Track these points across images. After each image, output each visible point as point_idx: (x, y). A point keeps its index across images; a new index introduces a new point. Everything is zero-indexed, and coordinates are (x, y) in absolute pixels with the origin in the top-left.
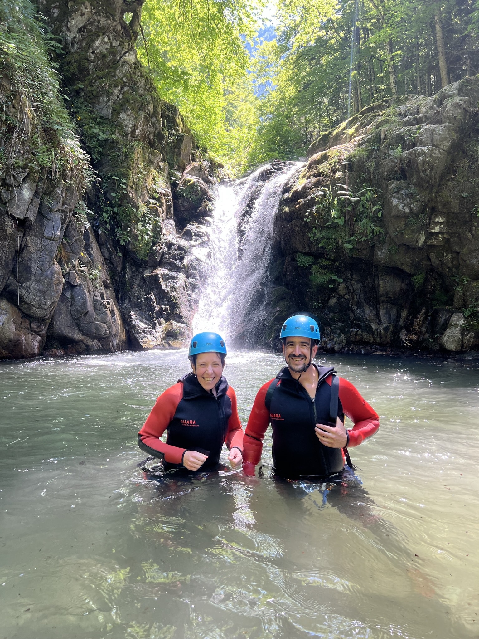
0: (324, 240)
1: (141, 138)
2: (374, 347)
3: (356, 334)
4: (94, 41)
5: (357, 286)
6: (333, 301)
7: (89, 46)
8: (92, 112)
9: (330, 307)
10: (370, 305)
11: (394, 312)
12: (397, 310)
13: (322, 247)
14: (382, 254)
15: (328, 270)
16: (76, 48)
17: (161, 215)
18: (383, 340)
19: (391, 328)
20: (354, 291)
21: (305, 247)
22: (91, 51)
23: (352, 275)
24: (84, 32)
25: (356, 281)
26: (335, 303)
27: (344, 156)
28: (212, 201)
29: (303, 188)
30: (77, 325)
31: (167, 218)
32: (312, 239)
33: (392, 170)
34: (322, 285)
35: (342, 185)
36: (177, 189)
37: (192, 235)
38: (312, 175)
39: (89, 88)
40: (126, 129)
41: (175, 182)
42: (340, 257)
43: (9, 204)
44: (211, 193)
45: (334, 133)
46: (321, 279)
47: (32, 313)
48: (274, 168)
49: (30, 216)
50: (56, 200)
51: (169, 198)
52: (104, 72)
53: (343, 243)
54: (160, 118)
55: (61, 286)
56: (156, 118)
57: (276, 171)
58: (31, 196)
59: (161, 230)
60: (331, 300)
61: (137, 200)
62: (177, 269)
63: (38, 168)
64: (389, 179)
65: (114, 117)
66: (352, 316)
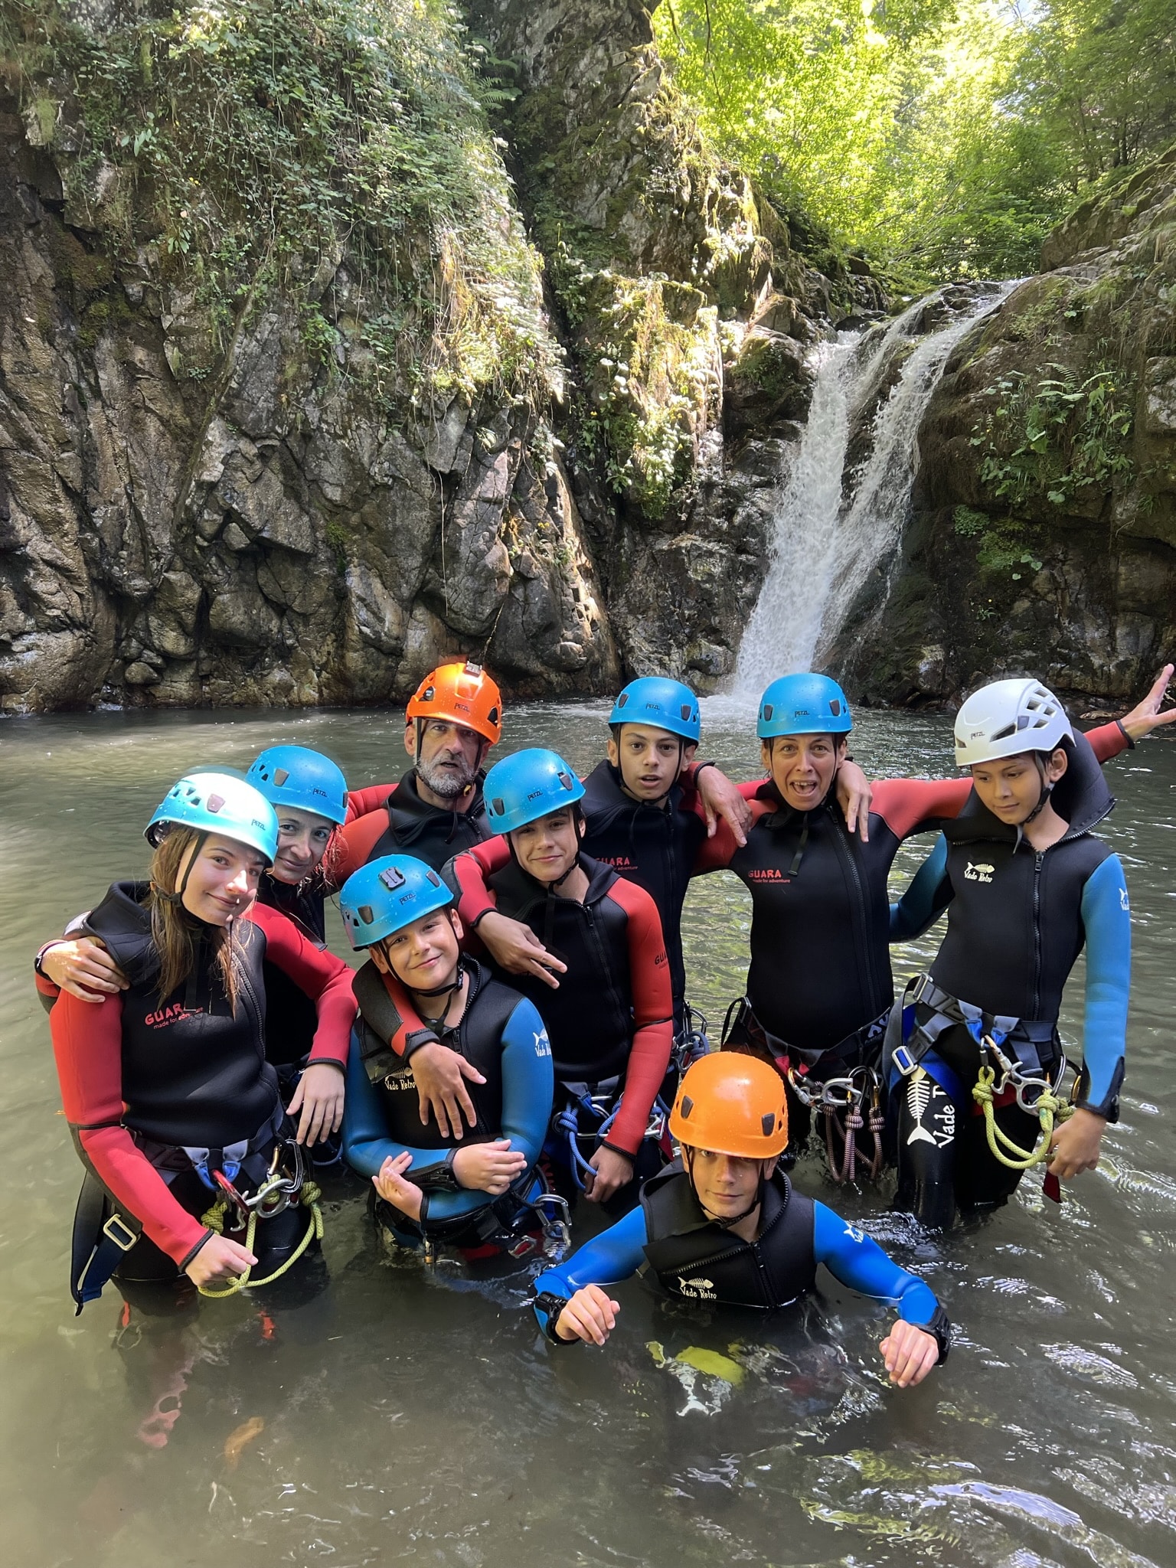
0: (1007, 482)
1: (663, 261)
2: (1092, 700)
3: (1060, 675)
4: (575, 61)
5: (1073, 576)
6: (1022, 606)
7: (568, 73)
8: (568, 218)
9: (1014, 619)
10: (1097, 616)
11: (1147, 633)
12: (1156, 626)
13: (1005, 495)
14: (1123, 511)
15: (1017, 543)
16: (541, 77)
17: (693, 426)
18: (1113, 687)
19: (1135, 665)
20: (1067, 586)
21: (971, 495)
22: (571, 83)
23: (1065, 553)
24: (557, 41)
25: (1073, 566)
26: (1026, 610)
27: (1072, 295)
28: (806, 383)
29: (980, 367)
30: (534, 647)
31: (709, 428)
32: (984, 478)
33: (1159, 333)
34: (999, 573)
35: (1055, 365)
36: (734, 364)
37: (756, 462)
38: (1004, 337)
39: (565, 167)
40: (633, 248)
41: (729, 349)
42: (1045, 514)
43: (427, 449)
44: (806, 365)
45: (1103, 204)
46: (998, 561)
47: (461, 627)
48: (948, 302)
49: (459, 466)
50: (499, 431)
51: (714, 386)
52: (594, 128)
53: (1048, 488)
54: (705, 211)
55: (507, 582)
56: (696, 211)
57: (952, 311)
58: (461, 432)
59: (692, 458)
60: (1017, 604)
61: (647, 401)
62: (718, 536)
63: (472, 386)
64: (1150, 354)
65: (612, 223)
66: (1055, 637)
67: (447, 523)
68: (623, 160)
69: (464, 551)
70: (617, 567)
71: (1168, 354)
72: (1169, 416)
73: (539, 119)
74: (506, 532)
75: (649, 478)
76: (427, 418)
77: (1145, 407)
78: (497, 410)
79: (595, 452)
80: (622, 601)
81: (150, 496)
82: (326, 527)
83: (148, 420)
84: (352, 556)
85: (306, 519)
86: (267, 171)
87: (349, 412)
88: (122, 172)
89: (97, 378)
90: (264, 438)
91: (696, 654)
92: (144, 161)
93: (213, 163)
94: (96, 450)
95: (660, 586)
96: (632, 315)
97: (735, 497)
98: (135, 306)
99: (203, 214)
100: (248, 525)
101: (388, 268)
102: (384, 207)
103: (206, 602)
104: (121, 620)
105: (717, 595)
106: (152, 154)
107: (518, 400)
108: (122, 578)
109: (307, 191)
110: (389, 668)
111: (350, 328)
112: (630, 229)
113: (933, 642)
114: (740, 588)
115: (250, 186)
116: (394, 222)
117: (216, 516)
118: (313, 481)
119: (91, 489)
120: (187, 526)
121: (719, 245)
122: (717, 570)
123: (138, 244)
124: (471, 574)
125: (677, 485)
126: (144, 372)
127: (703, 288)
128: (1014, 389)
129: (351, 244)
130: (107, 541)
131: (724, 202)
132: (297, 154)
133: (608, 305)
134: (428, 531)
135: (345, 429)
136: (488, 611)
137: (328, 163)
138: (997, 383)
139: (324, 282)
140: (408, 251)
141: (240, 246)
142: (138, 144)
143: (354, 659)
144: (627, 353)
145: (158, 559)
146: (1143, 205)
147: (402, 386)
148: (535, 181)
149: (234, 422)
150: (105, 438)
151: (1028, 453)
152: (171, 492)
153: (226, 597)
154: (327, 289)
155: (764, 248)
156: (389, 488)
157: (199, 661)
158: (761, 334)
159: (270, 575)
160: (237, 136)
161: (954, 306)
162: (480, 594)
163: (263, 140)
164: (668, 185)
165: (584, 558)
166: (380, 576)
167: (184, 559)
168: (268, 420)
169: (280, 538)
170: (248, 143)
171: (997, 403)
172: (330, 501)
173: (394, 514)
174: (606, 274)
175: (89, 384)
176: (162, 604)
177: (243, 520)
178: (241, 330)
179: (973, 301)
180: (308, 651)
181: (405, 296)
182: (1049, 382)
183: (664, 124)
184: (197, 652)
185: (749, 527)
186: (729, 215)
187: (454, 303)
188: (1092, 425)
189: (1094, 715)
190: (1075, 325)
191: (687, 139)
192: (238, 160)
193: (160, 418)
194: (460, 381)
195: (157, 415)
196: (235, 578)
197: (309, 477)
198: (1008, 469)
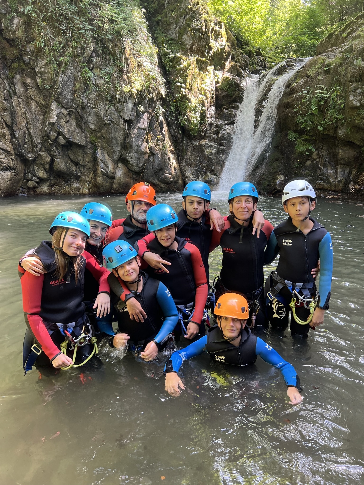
0: (305, 123)
1: (196, 51)
2: (330, 192)
3: (320, 184)
5: (325, 153)
8: (166, 36)
9: (306, 167)
10: (332, 166)
11: (347, 171)
12: (350, 169)
13: (304, 127)
14: (341, 133)
15: (308, 143)
17: (206, 105)
18: (336, 188)
19: (343, 181)
20: (323, 157)
21: (294, 127)
23: (322, 146)
25: (325, 150)
26: (310, 164)
27: (327, 62)
28: (242, 91)
29: (297, 86)
30: (156, 176)
31: (211, 106)
32: (298, 122)
33: (354, 75)
34: (302, 152)
35: (321, 86)
36: (219, 85)
37: (226, 117)
38: (305, 76)
39: (165, 19)
40: (187, 46)
41: (217, 80)
42: (316, 134)
43: (122, 112)
44: (242, 85)
45: (336, 33)
46: (301, 148)
47: (133, 169)
48: (287, 65)
49: (132, 118)
50: (145, 106)
51: (213, 92)
52: (174, 6)
53: (318, 125)
54: (210, 34)
55: (147, 155)
56: (207, 34)
57: (288, 68)
58: (132, 106)
59: (206, 115)
60: (307, 162)
61: (191, 97)
62: (214, 140)
63: (136, 91)
64: (351, 82)
65: (180, 38)
66: (319, 173)
67: (128, 136)
68: (183, 17)
69: (134, 145)
70: (182, 150)
71: (356, 82)
72: (356, 102)
73: (156, 3)
74: (147, 139)
75: (192, 122)
76: (121, 102)
77: (349, 99)
78: (144, 99)
79: (175, 113)
80: (184, 161)
81: (33, 127)
82: (90, 137)
83: (32, 102)
84: (98, 147)
85: (83, 134)
86: (68, 19)
87: (97, 100)
88: (22, 20)
89: (15, 88)
90: (70, 108)
91: (207, 178)
92: (29, 16)
93: (51, 17)
94: (15, 112)
95: (196, 157)
96: (186, 69)
97: (219, 128)
98: (27, 64)
99: (48, 34)
100: (65, 137)
101: (108, 52)
102: (107, 32)
103: (52, 161)
104: (25, 167)
105: (214, 159)
106: (31, 14)
107: (151, 96)
108: (25, 154)
109: (81, 26)
110: (110, 183)
111: (96, 72)
112: (186, 40)
113: (281, 174)
114: (221, 157)
115: (63, 25)
116: (110, 37)
117: (55, 134)
118: (86, 122)
119: (14, 125)
120: (46, 137)
121: (214, 46)
122: (214, 151)
123: (27, 44)
124: (136, 152)
125: (201, 124)
126: (30, 86)
127: (209, 60)
128: (308, 93)
129: (96, 44)
130: (20, 142)
131: (216, 31)
132: (78, 14)
133: (179, 65)
134: (122, 138)
135: (95, 105)
136: (142, 164)
137: (88, 17)
138: (303, 91)
139: (88, 57)
140: (114, 46)
141: (60, 45)
142: (26, 11)
143: (100, 180)
144: (185, 81)
145: (37, 148)
146: (349, 34)
147: (114, 91)
148: (155, 24)
149: (60, 103)
150: (18, 108)
151: (312, 114)
152: (40, 126)
153: (59, 160)
154: (89, 59)
155: (229, 47)
156: (110, 125)
157: (51, 180)
158: (227, 75)
159: (72, 153)
160: (58, 8)
161: (289, 66)
162: (139, 159)
163: (67, 9)
164: (198, 25)
165: (172, 147)
166: (107, 153)
167: (45, 148)
168: (71, 102)
169: (75, 141)
170: (62, 10)
171: (302, 98)
172: (91, 129)
173: (112, 133)
174: (178, 55)
175: (12, 90)
176: (38, 162)
177: (63, 135)
178: (61, 73)
179: (295, 64)
180: (85, 177)
181: (114, 62)
182: (319, 91)
183: (197, 5)
184: (50, 177)
185: (223, 138)
186: (217, 35)
187: (130, 64)
188: (332, 105)
189: (330, 197)
190: (327, 72)
191: (204, 10)
192: (59, 16)
193: (36, 102)
194: (132, 90)
195: (35, 100)
196: (61, 153)
197: (84, 121)
198: (305, 119)
